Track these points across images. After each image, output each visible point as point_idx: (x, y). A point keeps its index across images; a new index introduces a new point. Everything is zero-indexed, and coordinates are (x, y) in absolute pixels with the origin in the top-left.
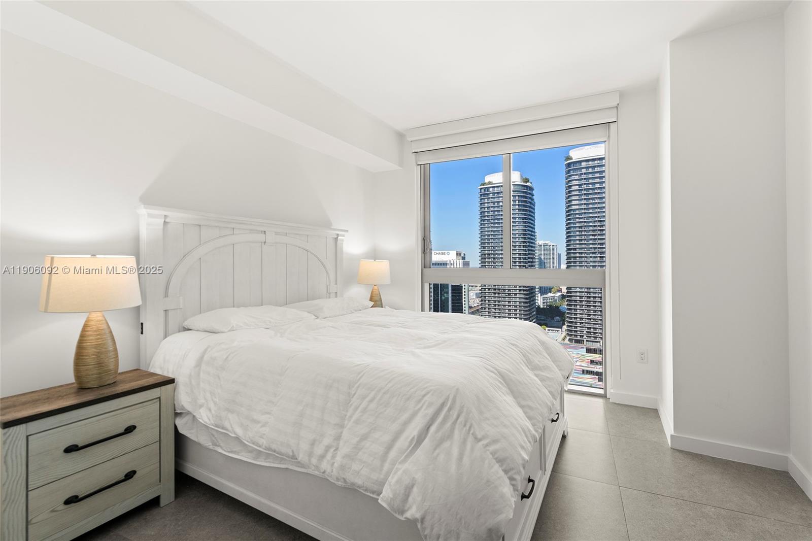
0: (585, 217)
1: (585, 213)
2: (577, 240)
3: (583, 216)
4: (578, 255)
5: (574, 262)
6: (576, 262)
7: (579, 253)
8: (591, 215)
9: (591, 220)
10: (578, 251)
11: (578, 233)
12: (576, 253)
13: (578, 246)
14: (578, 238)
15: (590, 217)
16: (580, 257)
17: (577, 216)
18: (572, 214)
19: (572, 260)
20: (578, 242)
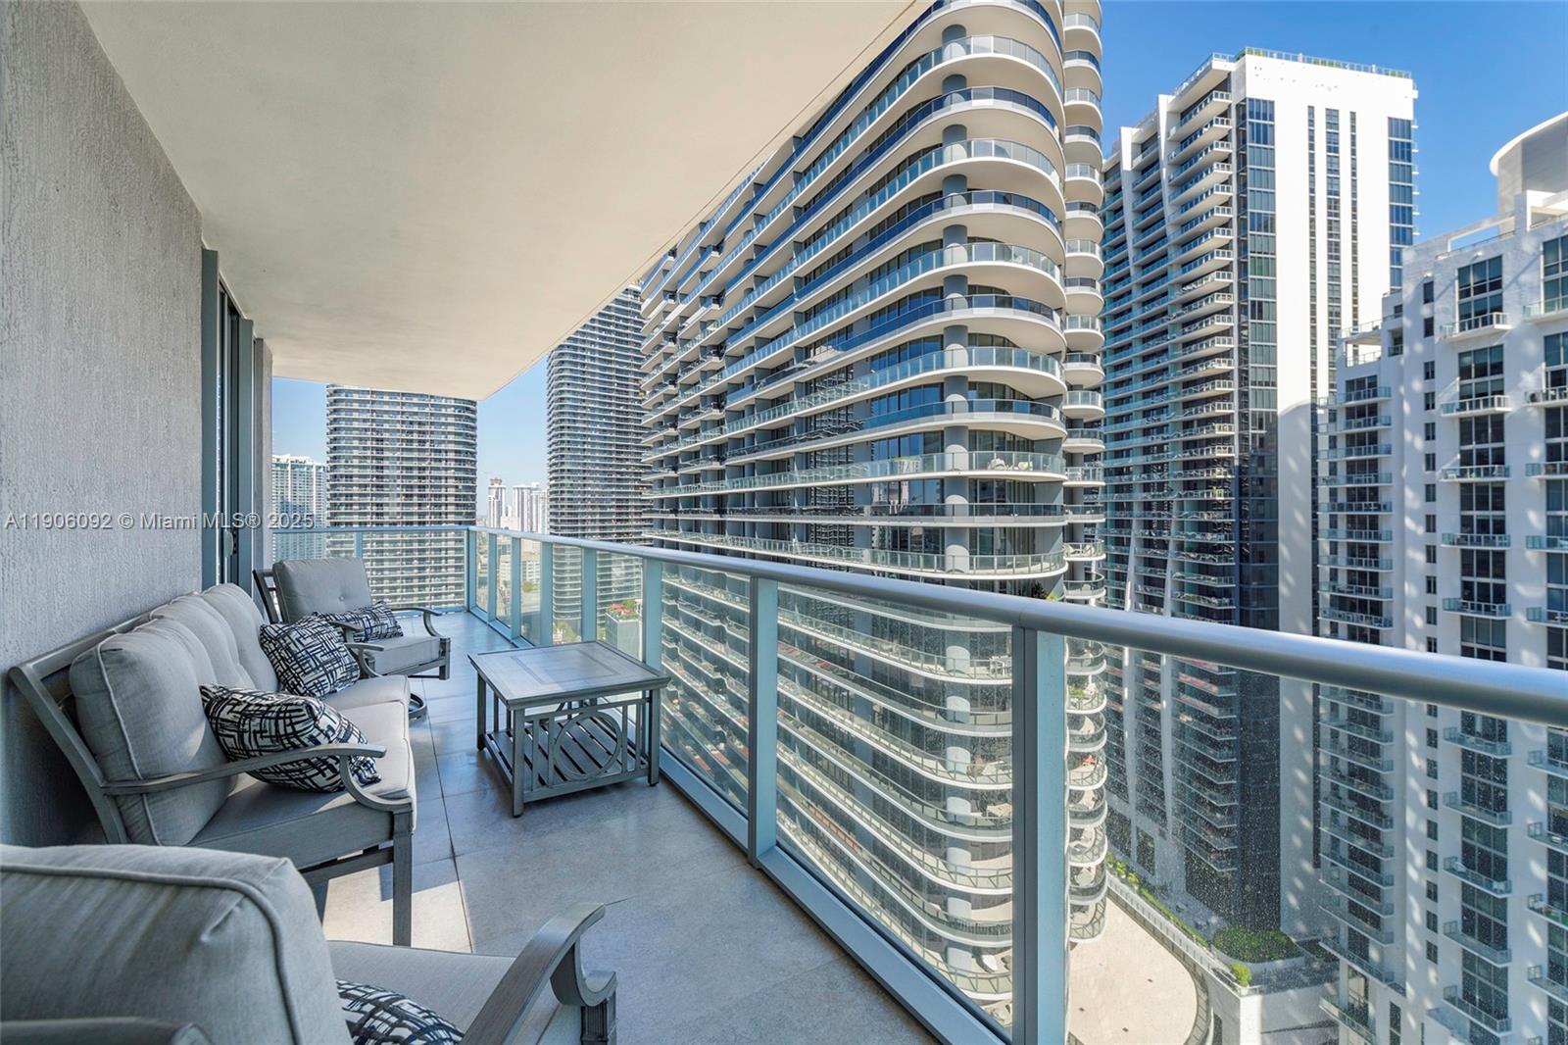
0: (373, 411)
1: (373, 402)
2: (354, 457)
3: (369, 407)
4: (356, 490)
5: (347, 505)
6: (351, 505)
7: (360, 486)
8: (386, 408)
9: (386, 417)
10: (356, 480)
11: (356, 443)
12: (352, 486)
13: (356, 471)
14: (356, 453)
15: (386, 412)
16: (360, 495)
17: (356, 406)
18: (342, 401)
19: (343, 500)
20: (356, 462)
